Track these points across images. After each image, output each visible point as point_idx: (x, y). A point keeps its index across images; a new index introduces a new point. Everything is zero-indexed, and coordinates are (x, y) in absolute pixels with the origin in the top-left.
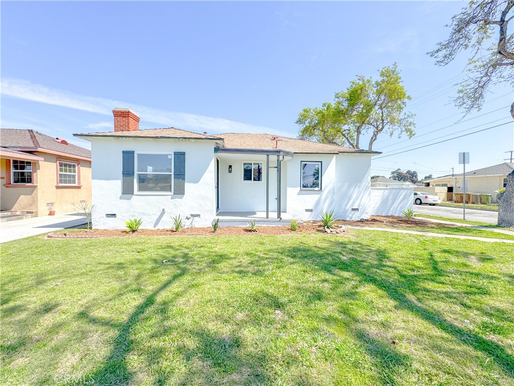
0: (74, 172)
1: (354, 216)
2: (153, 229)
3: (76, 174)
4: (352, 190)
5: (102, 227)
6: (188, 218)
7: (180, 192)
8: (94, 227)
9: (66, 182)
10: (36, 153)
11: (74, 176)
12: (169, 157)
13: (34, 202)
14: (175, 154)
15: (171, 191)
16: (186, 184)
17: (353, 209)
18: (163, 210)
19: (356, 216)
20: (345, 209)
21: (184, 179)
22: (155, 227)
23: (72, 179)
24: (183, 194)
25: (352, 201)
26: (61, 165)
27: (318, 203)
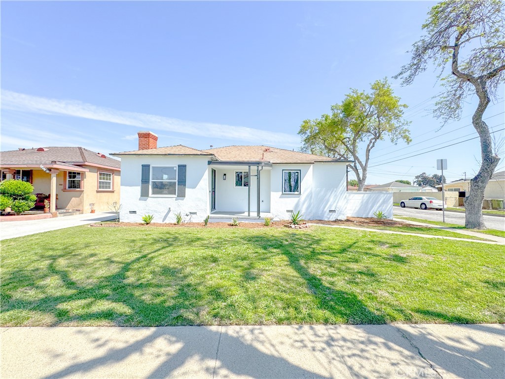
0: (110, 179)
1: (331, 217)
2: (162, 223)
3: (111, 181)
4: (329, 194)
5: (126, 221)
6: (187, 215)
7: (182, 195)
8: (121, 221)
9: (104, 187)
10: (84, 166)
11: (110, 183)
12: (175, 169)
13: (81, 203)
14: (179, 166)
15: (175, 194)
16: (186, 189)
17: (331, 211)
18: (169, 208)
19: (333, 217)
20: (323, 211)
21: (185, 185)
22: (163, 222)
23: (107, 185)
24: (185, 197)
25: (329, 203)
26: (100, 174)
27: (297, 205)
